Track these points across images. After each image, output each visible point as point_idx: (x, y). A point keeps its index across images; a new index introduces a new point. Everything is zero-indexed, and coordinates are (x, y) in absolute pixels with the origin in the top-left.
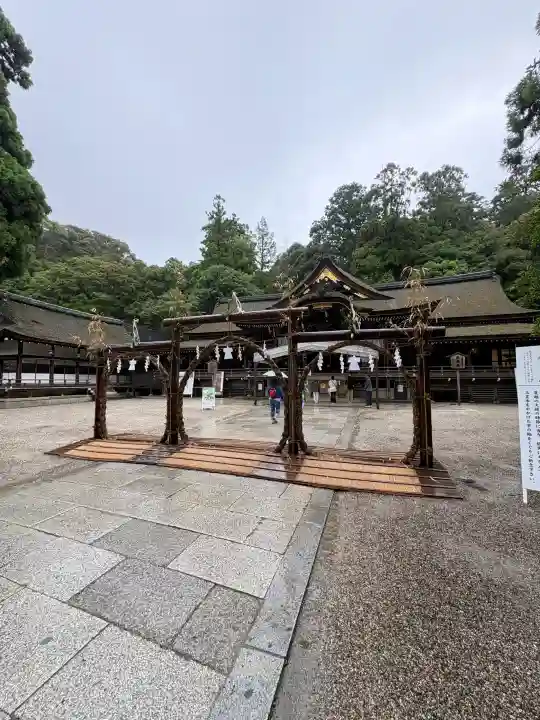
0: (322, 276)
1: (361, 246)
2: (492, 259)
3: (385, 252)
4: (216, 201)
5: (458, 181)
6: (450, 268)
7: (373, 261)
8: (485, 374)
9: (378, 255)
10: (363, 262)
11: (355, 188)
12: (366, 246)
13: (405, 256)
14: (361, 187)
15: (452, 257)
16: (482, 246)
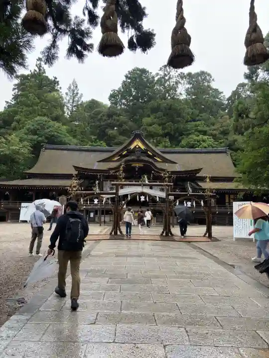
0: (135, 144)
1: (149, 116)
2: (227, 139)
3: (165, 124)
4: (38, 62)
5: (209, 82)
6: (204, 141)
7: (156, 129)
8: (223, 210)
9: (159, 125)
10: (151, 129)
11: (144, 71)
12: (152, 117)
13: (177, 128)
14: (148, 71)
15: (204, 133)
16: (221, 129)
